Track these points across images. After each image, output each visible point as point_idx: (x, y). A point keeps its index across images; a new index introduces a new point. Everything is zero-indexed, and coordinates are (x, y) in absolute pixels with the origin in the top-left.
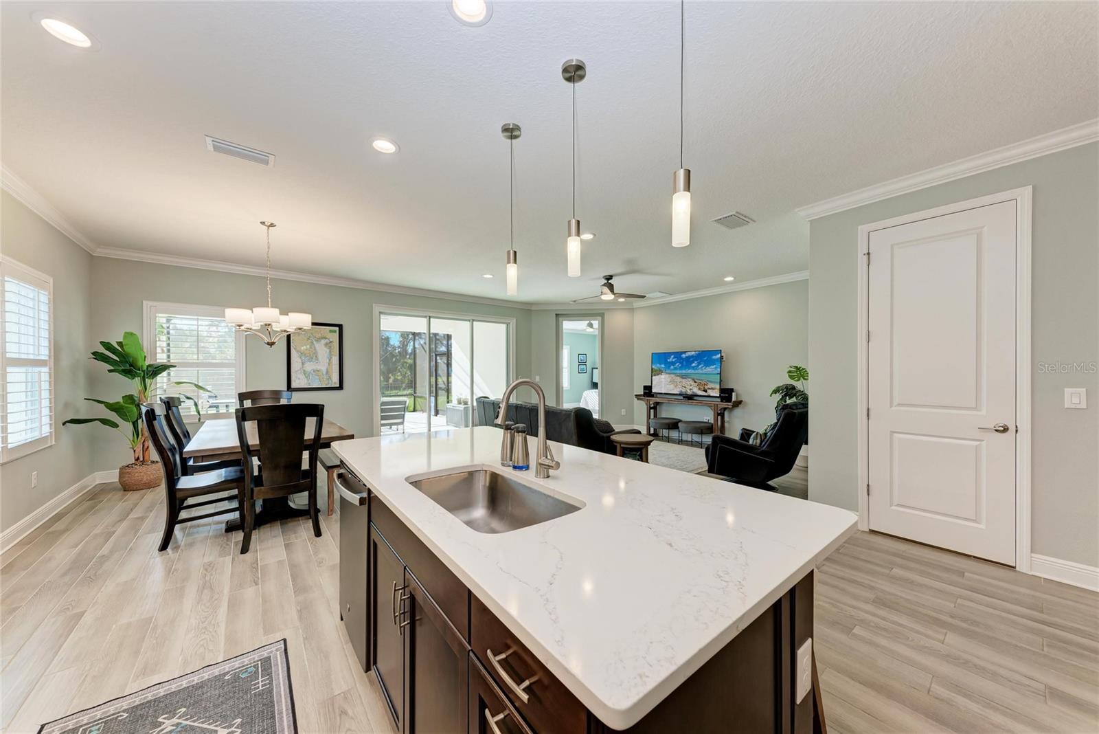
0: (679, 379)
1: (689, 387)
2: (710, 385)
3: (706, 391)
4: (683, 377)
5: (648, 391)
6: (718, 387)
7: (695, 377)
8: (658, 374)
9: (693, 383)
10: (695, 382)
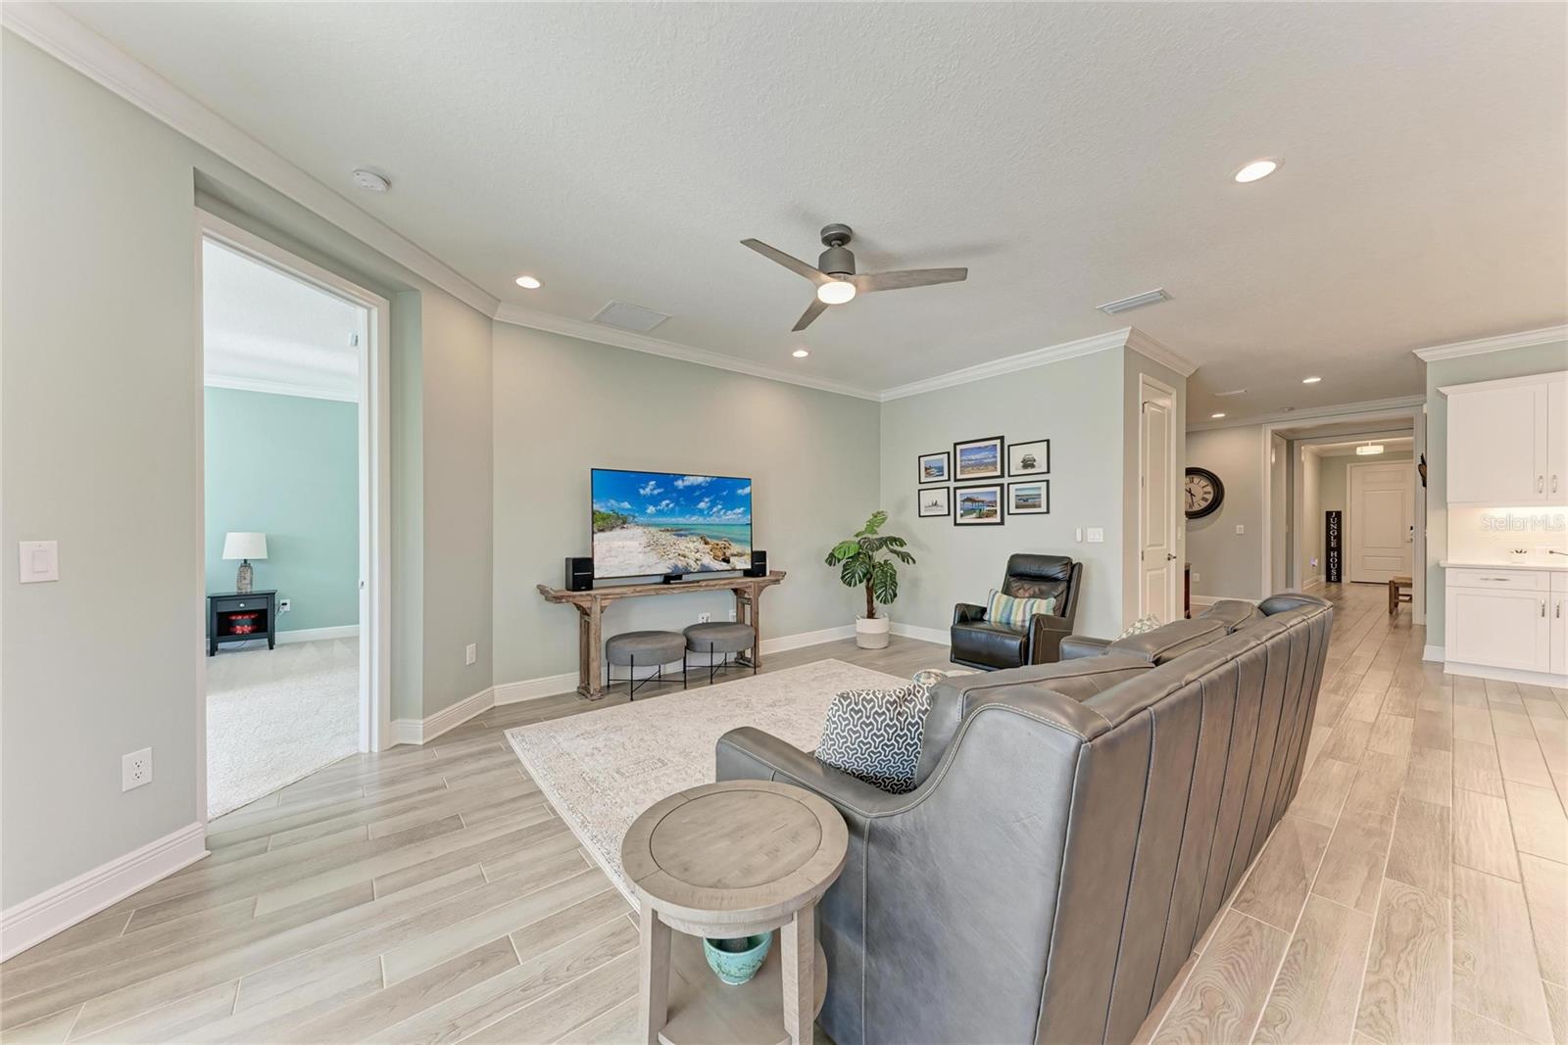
0: (671, 538)
1: (693, 555)
2: (735, 548)
3: (727, 560)
4: (680, 532)
5: (581, 574)
6: (748, 551)
7: (705, 533)
8: (612, 528)
9: (701, 546)
10: (706, 543)
